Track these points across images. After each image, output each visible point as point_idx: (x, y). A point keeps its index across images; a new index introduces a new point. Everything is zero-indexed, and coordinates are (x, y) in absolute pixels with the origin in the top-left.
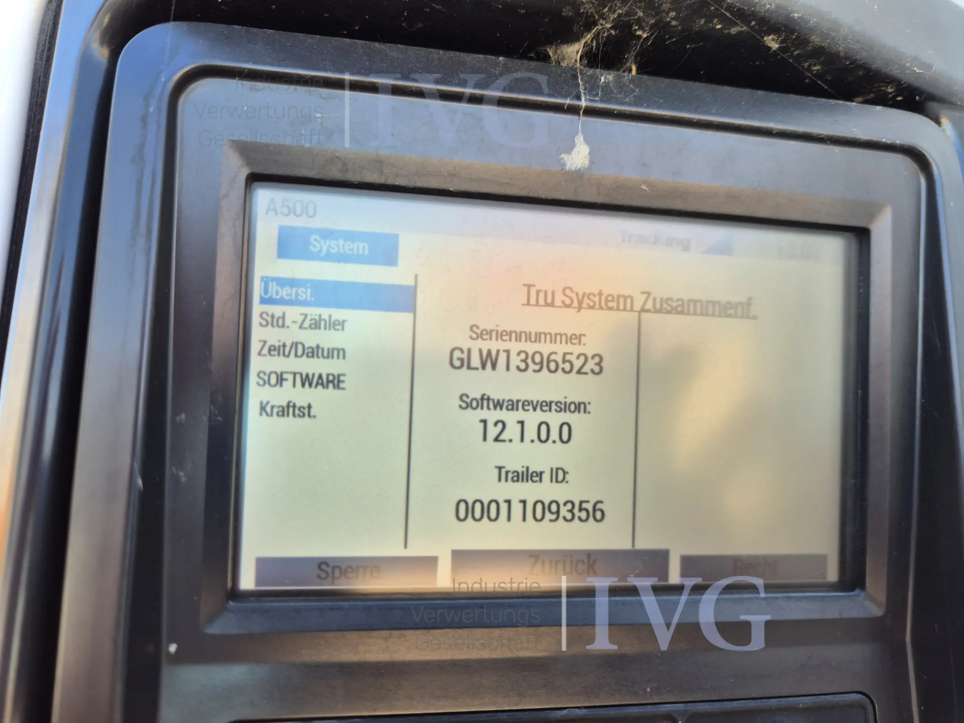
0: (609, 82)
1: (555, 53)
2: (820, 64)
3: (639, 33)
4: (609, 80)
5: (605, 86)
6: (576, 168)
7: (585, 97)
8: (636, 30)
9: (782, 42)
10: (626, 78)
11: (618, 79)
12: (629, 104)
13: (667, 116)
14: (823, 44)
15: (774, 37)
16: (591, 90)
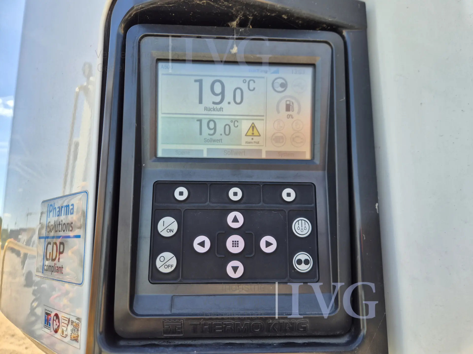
1: (230, 24)
2: (300, 21)
3: (249, 17)
4: (243, 30)
5: (241, 32)
9: (287, 16)
10: (248, 29)
15: (284, 15)
16: (237, 33)
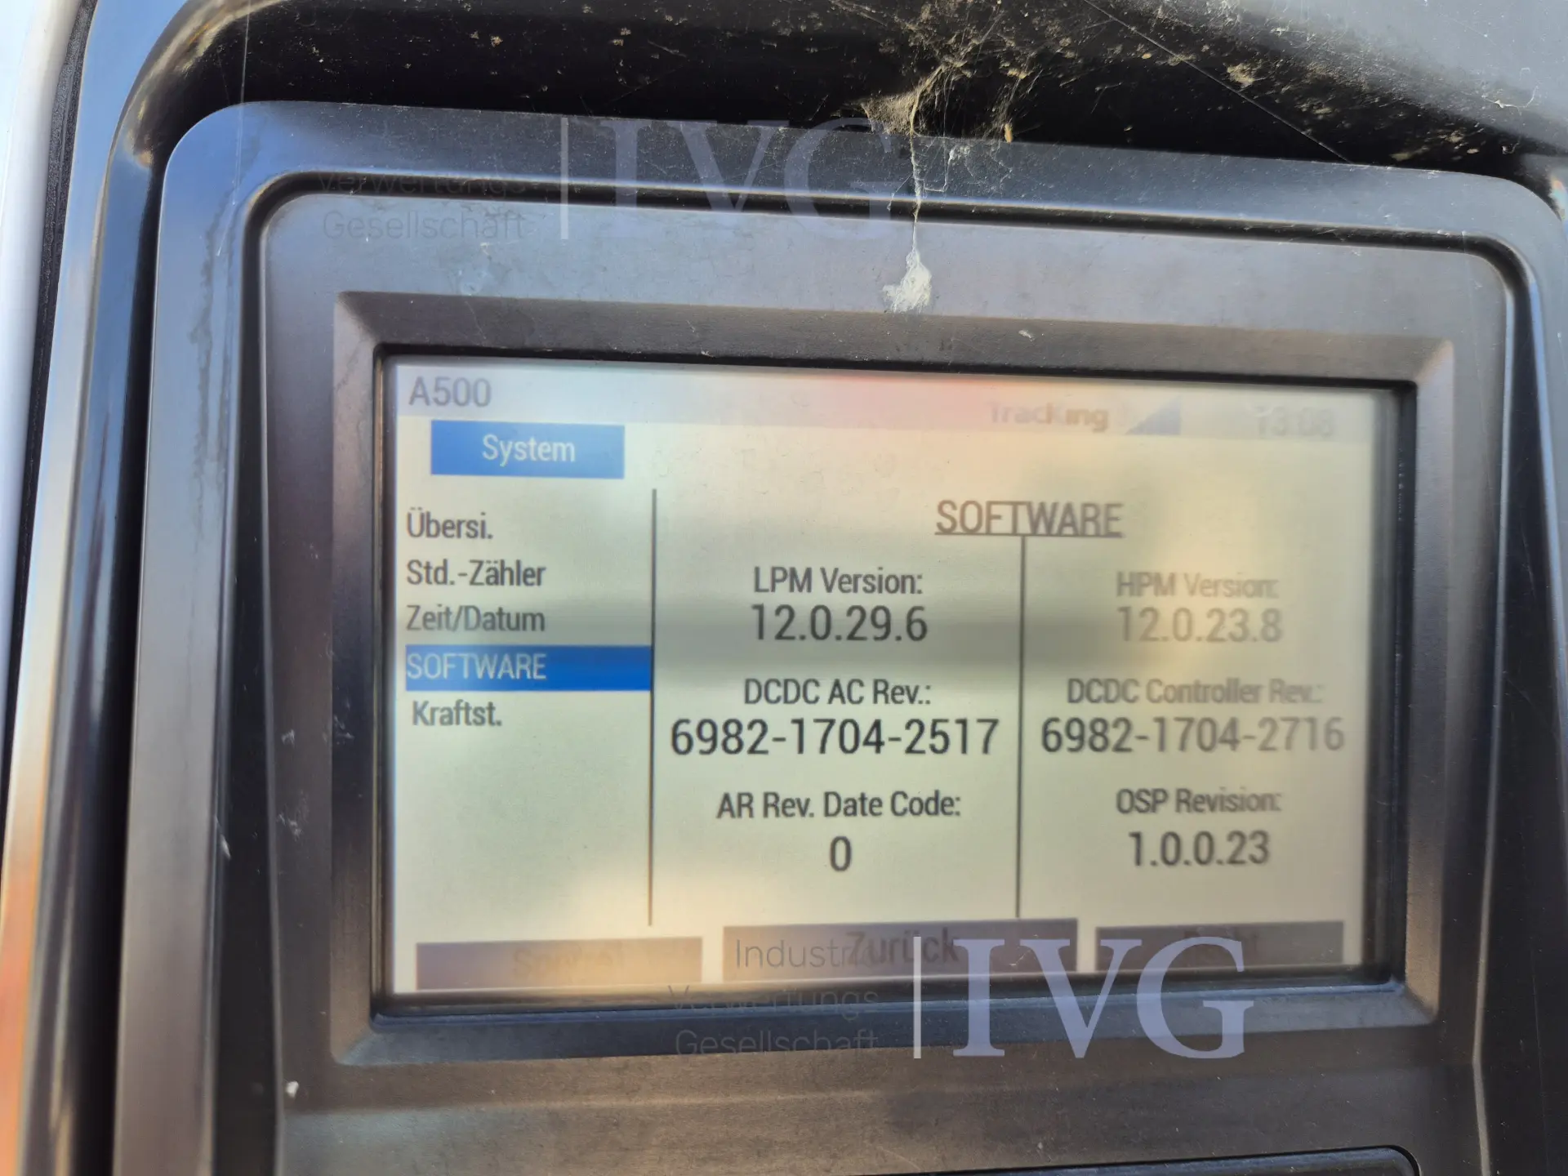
0: (963, 159)
1: (874, 110)
2: (1328, 104)
3: (1012, 72)
4: (962, 155)
5: (955, 167)
6: (909, 307)
7: (922, 189)
8: (1007, 69)
9: (1259, 74)
10: (993, 150)
11: (977, 151)
12: (996, 196)
13: (1061, 211)
14: (1331, 74)
15: (1245, 68)
16: (932, 175)
